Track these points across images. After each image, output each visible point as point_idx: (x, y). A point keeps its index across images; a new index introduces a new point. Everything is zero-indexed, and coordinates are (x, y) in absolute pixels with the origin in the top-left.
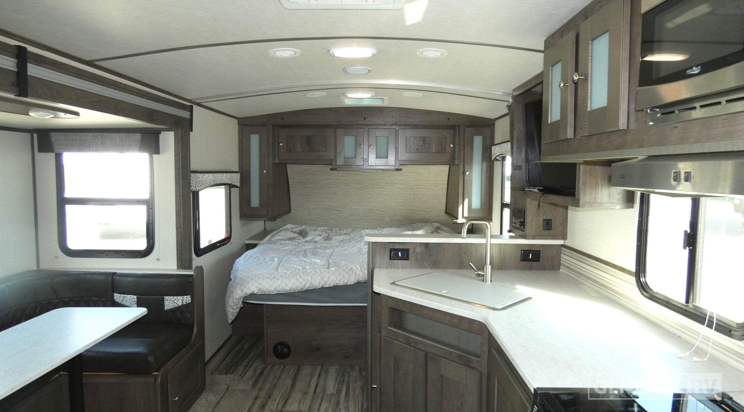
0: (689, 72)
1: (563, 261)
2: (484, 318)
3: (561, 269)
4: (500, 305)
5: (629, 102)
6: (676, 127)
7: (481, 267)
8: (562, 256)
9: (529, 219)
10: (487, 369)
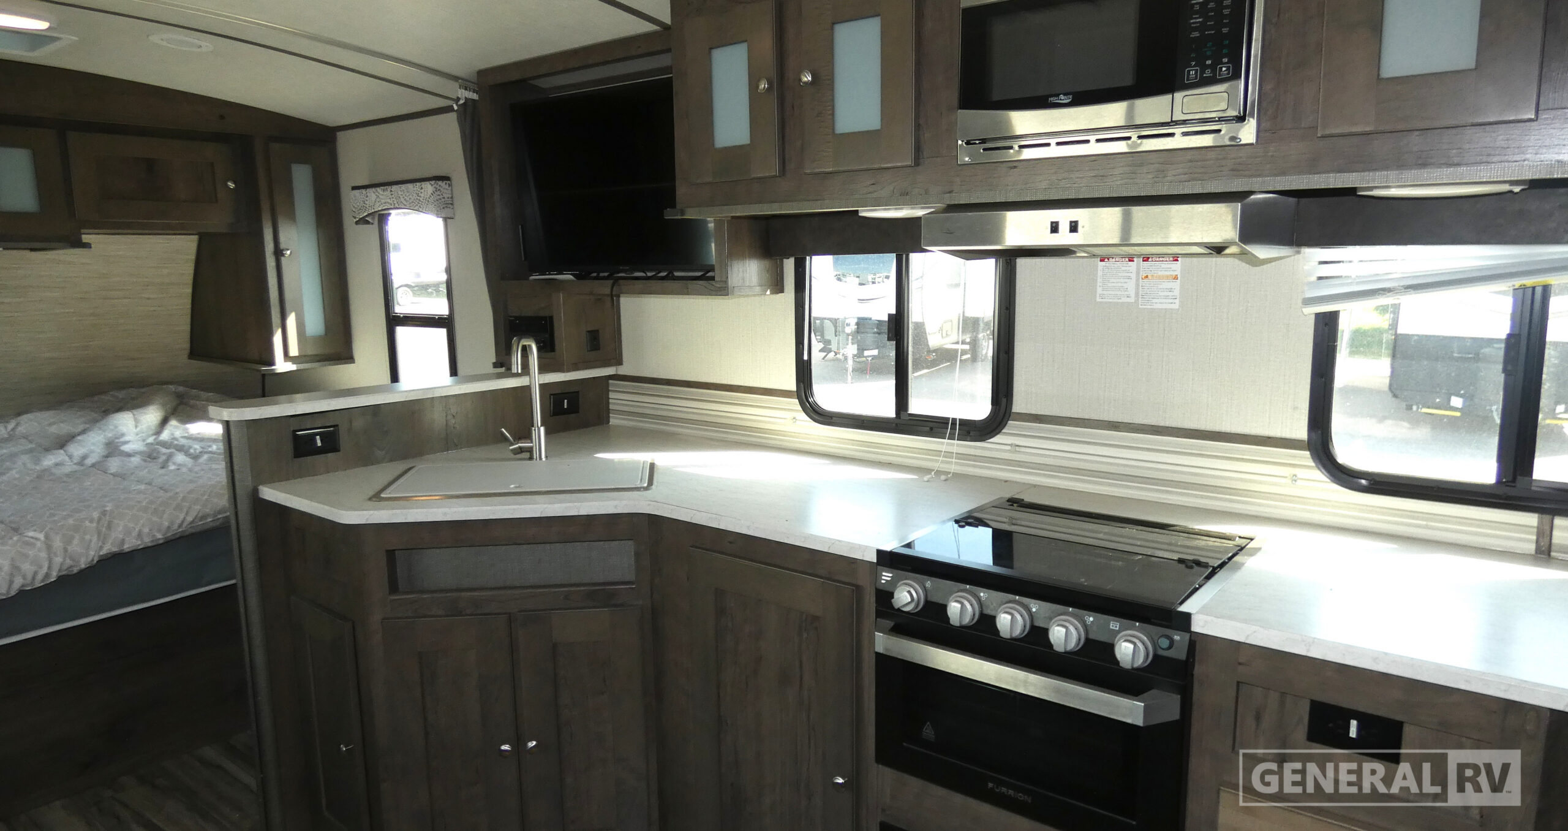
0: (1053, 100)
1: (614, 404)
2: (649, 505)
3: (611, 420)
4: (639, 481)
5: (918, 127)
6: (1015, 167)
7: (524, 433)
8: (612, 395)
9: (566, 333)
10: (652, 597)
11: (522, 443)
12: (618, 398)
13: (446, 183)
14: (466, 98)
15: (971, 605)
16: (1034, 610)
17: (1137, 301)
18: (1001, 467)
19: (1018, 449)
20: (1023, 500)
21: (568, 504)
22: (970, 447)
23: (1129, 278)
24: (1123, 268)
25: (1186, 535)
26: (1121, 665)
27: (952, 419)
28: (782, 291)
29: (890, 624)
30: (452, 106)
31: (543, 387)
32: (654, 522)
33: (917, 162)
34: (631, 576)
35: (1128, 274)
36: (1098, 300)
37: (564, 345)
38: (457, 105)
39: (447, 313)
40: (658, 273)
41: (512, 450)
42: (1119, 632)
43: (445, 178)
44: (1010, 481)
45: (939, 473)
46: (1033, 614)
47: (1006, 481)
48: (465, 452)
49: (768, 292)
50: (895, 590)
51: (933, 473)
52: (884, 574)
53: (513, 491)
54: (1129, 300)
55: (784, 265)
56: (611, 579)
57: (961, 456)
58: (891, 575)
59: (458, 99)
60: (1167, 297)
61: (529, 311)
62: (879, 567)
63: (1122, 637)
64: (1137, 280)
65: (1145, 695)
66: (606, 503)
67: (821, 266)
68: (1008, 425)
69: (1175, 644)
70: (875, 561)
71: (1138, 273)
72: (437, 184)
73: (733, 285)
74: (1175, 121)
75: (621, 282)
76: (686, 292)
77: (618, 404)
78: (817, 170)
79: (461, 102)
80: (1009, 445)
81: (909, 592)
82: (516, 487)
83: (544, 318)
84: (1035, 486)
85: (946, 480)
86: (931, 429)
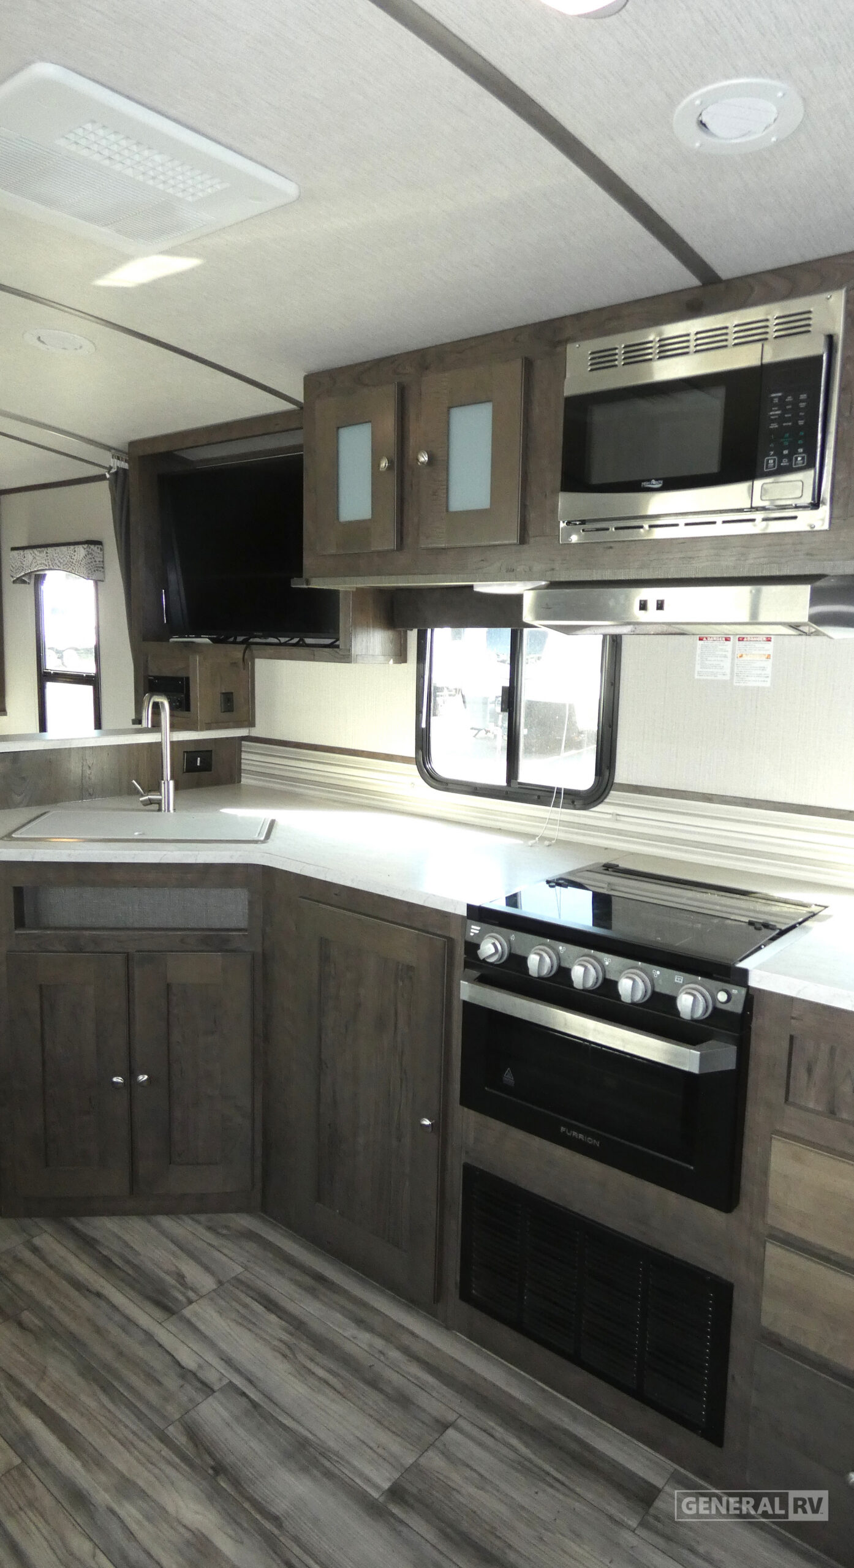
0: (646, 485)
1: (246, 764)
2: (263, 857)
3: (242, 780)
4: (257, 835)
5: (524, 507)
6: (611, 548)
7: (155, 786)
8: (244, 756)
9: (201, 694)
10: (263, 944)
11: (151, 795)
12: (250, 758)
13: (98, 548)
14: (117, 467)
15: (550, 957)
16: (607, 963)
17: (732, 678)
18: (602, 834)
19: (618, 818)
20: (618, 866)
21: (186, 853)
22: (575, 815)
23: (725, 656)
24: (721, 647)
25: (764, 901)
26: (681, 1015)
27: (557, 788)
28: (405, 661)
29: (476, 973)
30: (105, 475)
31: (173, 744)
32: (268, 873)
33: (523, 540)
34: (243, 924)
35: (724, 653)
36: (696, 677)
37: (198, 704)
38: (109, 472)
39: (95, 672)
40: (291, 640)
41: (142, 801)
42: (682, 985)
43: (98, 543)
44: (610, 849)
45: (543, 838)
46: (606, 968)
47: (606, 849)
48: (98, 802)
49: (391, 661)
50: (481, 942)
51: (537, 839)
52: (473, 927)
53: (139, 838)
54: (724, 678)
55: (408, 637)
56: (227, 926)
57: (563, 823)
58: (479, 928)
59: (111, 468)
60: (759, 675)
61: (167, 672)
62: (469, 921)
63: (683, 990)
64: (733, 659)
65: (704, 1045)
66: (223, 853)
67: (442, 637)
68: (610, 795)
69: (733, 998)
70: (466, 915)
71: (733, 653)
72: (90, 548)
73: (357, 654)
74: (754, 508)
75: (253, 647)
76: (313, 658)
77: (249, 764)
78: (430, 546)
79: (113, 471)
80: (610, 814)
81: (494, 944)
82: (140, 834)
83: (181, 679)
84: (632, 854)
85: (549, 846)
86: (539, 797)
